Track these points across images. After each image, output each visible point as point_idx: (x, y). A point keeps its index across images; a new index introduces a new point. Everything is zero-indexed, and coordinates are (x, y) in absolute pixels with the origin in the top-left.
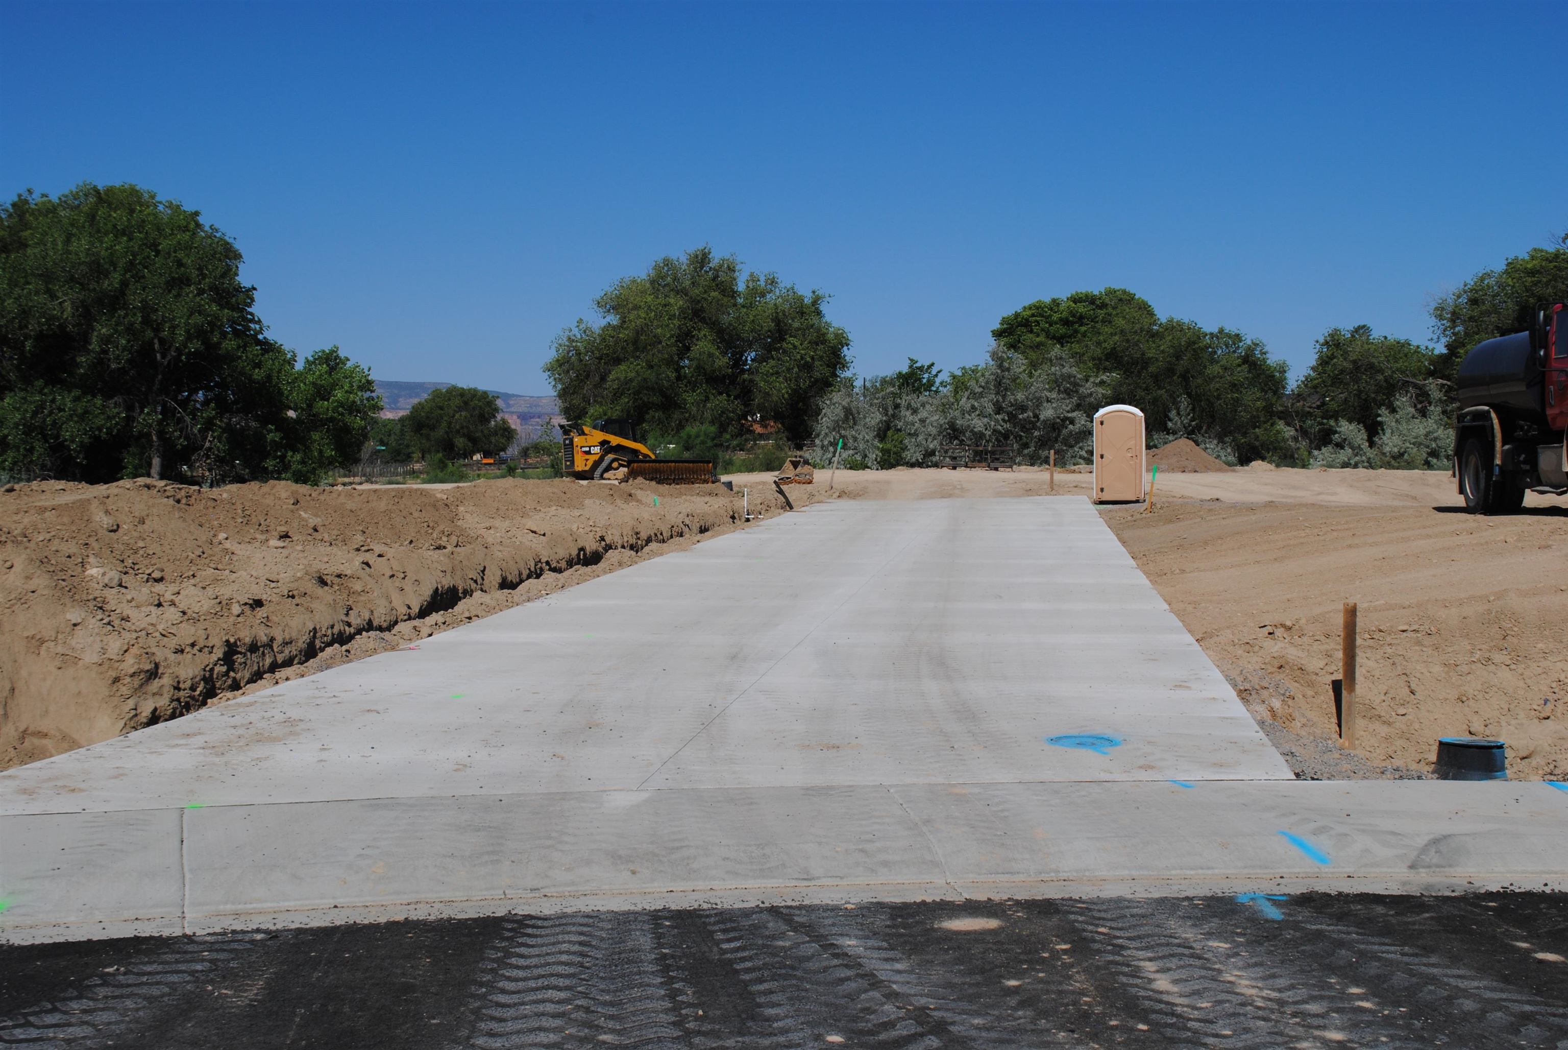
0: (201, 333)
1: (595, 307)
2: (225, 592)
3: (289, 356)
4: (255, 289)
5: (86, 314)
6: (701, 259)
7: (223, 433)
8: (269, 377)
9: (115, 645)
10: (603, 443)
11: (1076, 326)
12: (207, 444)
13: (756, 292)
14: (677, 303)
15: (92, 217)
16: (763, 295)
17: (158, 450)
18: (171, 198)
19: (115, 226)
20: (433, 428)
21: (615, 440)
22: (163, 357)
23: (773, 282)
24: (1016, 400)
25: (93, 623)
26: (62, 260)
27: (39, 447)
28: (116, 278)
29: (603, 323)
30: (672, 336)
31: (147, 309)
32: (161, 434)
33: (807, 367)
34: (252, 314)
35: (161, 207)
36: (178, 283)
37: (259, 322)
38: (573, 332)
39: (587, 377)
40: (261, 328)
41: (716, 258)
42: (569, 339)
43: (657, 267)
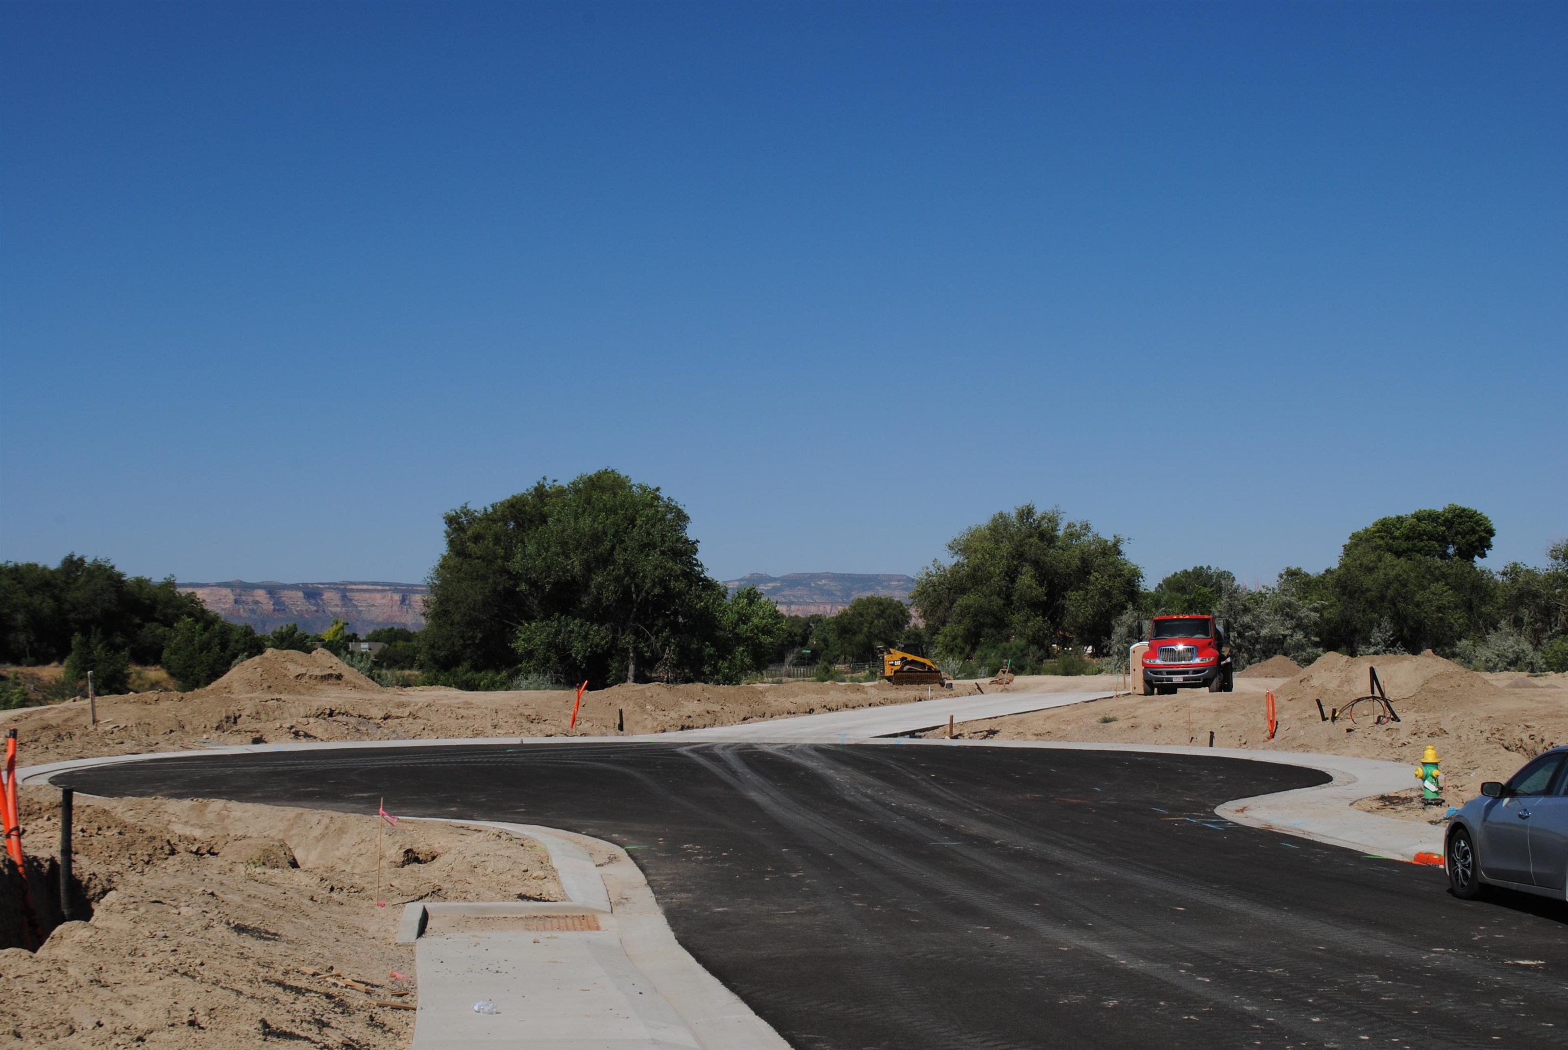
0: (662, 582)
1: (947, 549)
2: (681, 714)
3: (722, 589)
4: (698, 542)
5: (588, 569)
6: (1026, 514)
7: (676, 648)
8: (707, 607)
9: (655, 724)
10: (902, 659)
11: (1416, 541)
12: (666, 656)
13: (1072, 535)
14: (1006, 547)
15: (588, 501)
16: (1079, 537)
17: (632, 658)
18: (641, 482)
19: (605, 505)
20: (854, 634)
21: (910, 657)
22: (637, 596)
23: (1087, 527)
24: (1243, 622)
25: (650, 718)
26: (573, 534)
27: (554, 658)
28: (607, 545)
29: (954, 561)
30: (1001, 572)
31: (628, 566)
32: (635, 649)
33: (1107, 594)
34: (696, 560)
35: (634, 488)
36: (647, 546)
37: (701, 566)
38: (929, 570)
39: (940, 603)
40: (703, 570)
41: (1038, 513)
42: (927, 574)
43: (995, 520)
